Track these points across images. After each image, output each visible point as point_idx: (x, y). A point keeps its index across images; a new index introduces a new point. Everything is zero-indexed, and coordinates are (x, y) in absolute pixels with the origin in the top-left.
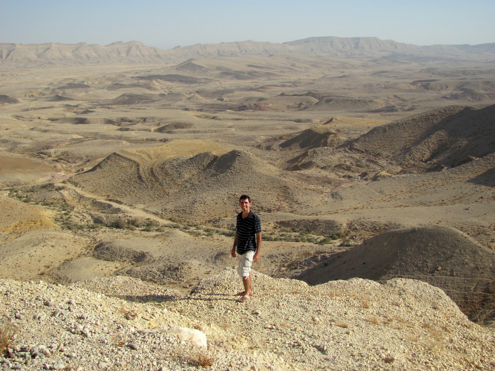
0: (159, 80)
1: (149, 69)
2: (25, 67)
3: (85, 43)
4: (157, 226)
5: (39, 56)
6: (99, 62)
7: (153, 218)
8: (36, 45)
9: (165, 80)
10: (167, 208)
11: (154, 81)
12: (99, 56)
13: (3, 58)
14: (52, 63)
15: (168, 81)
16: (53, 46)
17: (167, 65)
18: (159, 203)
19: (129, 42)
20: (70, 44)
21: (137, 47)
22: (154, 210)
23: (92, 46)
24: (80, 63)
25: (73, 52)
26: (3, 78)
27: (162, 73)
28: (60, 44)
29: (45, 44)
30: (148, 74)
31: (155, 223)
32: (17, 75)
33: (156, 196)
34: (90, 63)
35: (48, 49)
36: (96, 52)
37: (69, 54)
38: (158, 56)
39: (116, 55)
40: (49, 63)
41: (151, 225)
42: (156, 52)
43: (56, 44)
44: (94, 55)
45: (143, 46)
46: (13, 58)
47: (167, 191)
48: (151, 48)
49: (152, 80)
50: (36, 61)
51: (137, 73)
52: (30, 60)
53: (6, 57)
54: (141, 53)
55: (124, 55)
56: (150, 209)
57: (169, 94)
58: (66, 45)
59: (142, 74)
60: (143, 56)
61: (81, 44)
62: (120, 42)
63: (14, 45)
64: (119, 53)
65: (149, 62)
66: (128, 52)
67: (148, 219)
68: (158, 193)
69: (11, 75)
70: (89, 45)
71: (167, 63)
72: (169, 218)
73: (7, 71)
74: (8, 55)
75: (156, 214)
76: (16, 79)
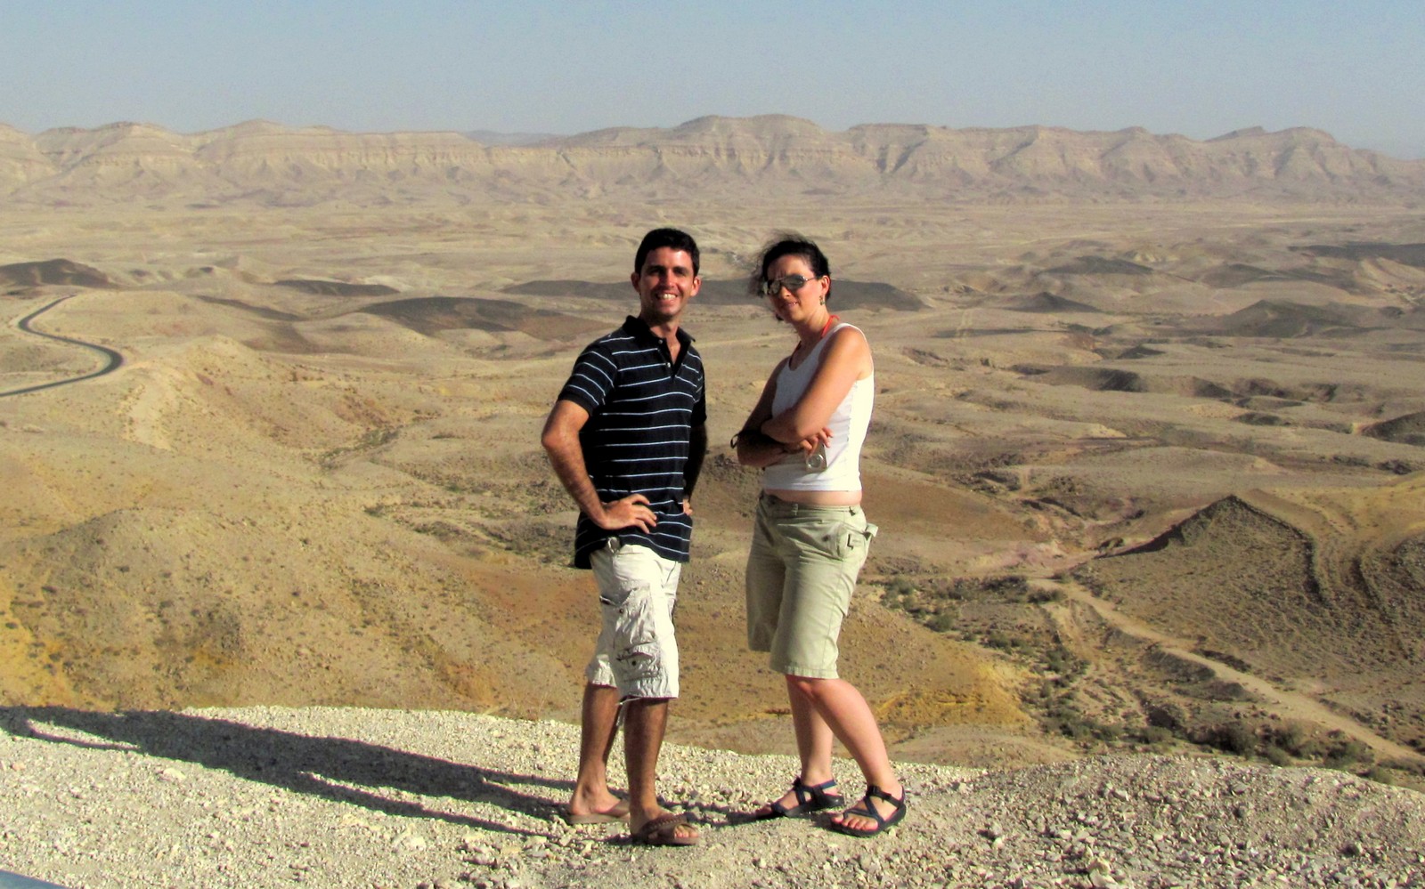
0: (1381, 260)
1: (1350, 221)
2: (949, 198)
3: (1141, 130)
4: (1363, 759)
5: (996, 165)
6: (1183, 192)
7: (1352, 730)
8: (990, 131)
9: (1404, 262)
10: (1402, 701)
11: (1366, 265)
12: (1186, 172)
13: (888, 170)
14: (1032, 191)
15: (1415, 264)
16: (1043, 135)
17: (1413, 212)
18: (1375, 683)
19: (1288, 132)
20: (1094, 133)
21: (1313, 149)
22: (1358, 703)
23: (1164, 140)
24: (1123, 194)
25: (1102, 156)
26: (882, 228)
27: (1392, 237)
28: (1062, 130)
29: (1018, 130)
30: (1343, 238)
31: (1358, 750)
32: (924, 223)
33: (1367, 657)
34: (1157, 194)
35: (1027, 144)
36: (1176, 160)
37: (1089, 164)
38: (1383, 180)
39: (1239, 173)
40: (1026, 188)
41: (1342, 753)
42: (1375, 166)
43: (1052, 129)
44: (1170, 167)
45: (1334, 145)
46: (915, 169)
47: (1406, 642)
48: (1359, 152)
49: (1357, 259)
50: (985, 182)
51: (1307, 234)
52: (966, 179)
53: (897, 167)
54: (1323, 166)
55: (1267, 171)
56: (1342, 699)
57: (1416, 310)
58: (1081, 133)
59: (1326, 239)
60: (1332, 177)
61: (1130, 133)
62: (1257, 131)
63: (922, 129)
64: (1251, 165)
65: (1351, 199)
66: (1281, 163)
67: (1336, 733)
68: (1373, 648)
69: (908, 222)
70: (1156, 137)
71: (1411, 206)
72: (1408, 738)
73: (896, 210)
74: (902, 161)
75: (1363, 719)
76: (922, 234)
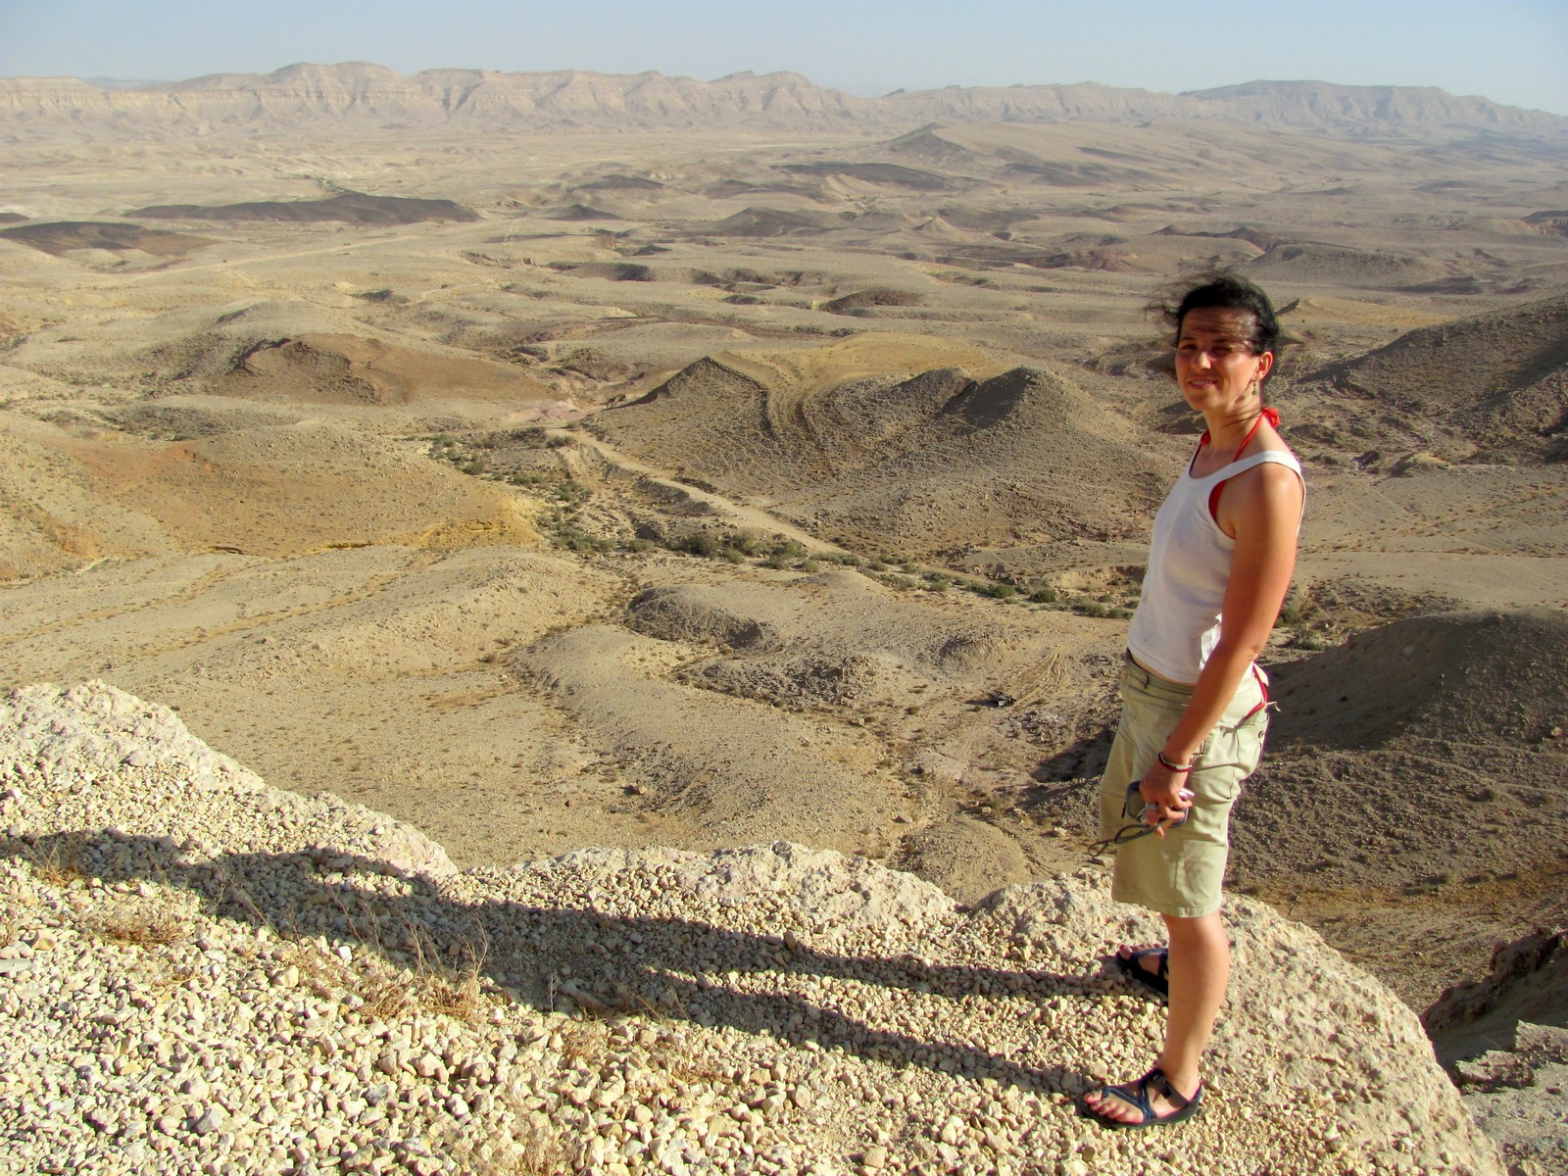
0: (842, 176)
1: (818, 146)
2: (502, 130)
3: (657, 73)
4: (799, 555)
5: (540, 103)
6: (690, 123)
7: (791, 533)
8: (534, 75)
9: (859, 178)
10: (829, 510)
11: (830, 179)
12: (693, 107)
13: (452, 108)
14: (571, 123)
15: (867, 179)
16: (578, 77)
17: (867, 139)
18: (810, 497)
19: (772, 75)
20: (620, 76)
21: (792, 89)
22: (796, 512)
23: (675, 81)
24: (643, 125)
25: (626, 95)
26: (447, 156)
27: (852, 158)
28: (593, 74)
29: (553, 73)
30: (815, 158)
31: (795, 547)
32: (482, 151)
33: (805, 477)
34: (669, 125)
35: (564, 85)
36: (685, 98)
37: (615, 101)
38: (846, 114)
39: (735, 108)
40: (564, 121)
41: (783, 551)
42: (840, 102)
43: (585, 73)
44: (680, 103)
45: (808, 86)
46: (474, 107)
47: (834, 464)
48: (828, 91)
49: (823, 176)
50: (531, 117)
51: (786, 156)
52: (516, 114)
53: (459, 105)
54: (800, 103)
55: (756, 107)
56: (784, 510)
57: (866, 214)
58: (607, 76)
59: (801, 160)
60: (808, 112)
61: (648, 76)
62: (749, 75)
63: (479, 73)
64: (744, 101)
65: (821, 129)
66: (768, 99)
67: (778, 536)
68: (810, 470)
69: (468, 150)
70: (669, 79)
71: (867, 134)
72: (832, 536)
73: (459, 140)
74: (463, 100)
75: (800, 524)
76: (480, 160)
